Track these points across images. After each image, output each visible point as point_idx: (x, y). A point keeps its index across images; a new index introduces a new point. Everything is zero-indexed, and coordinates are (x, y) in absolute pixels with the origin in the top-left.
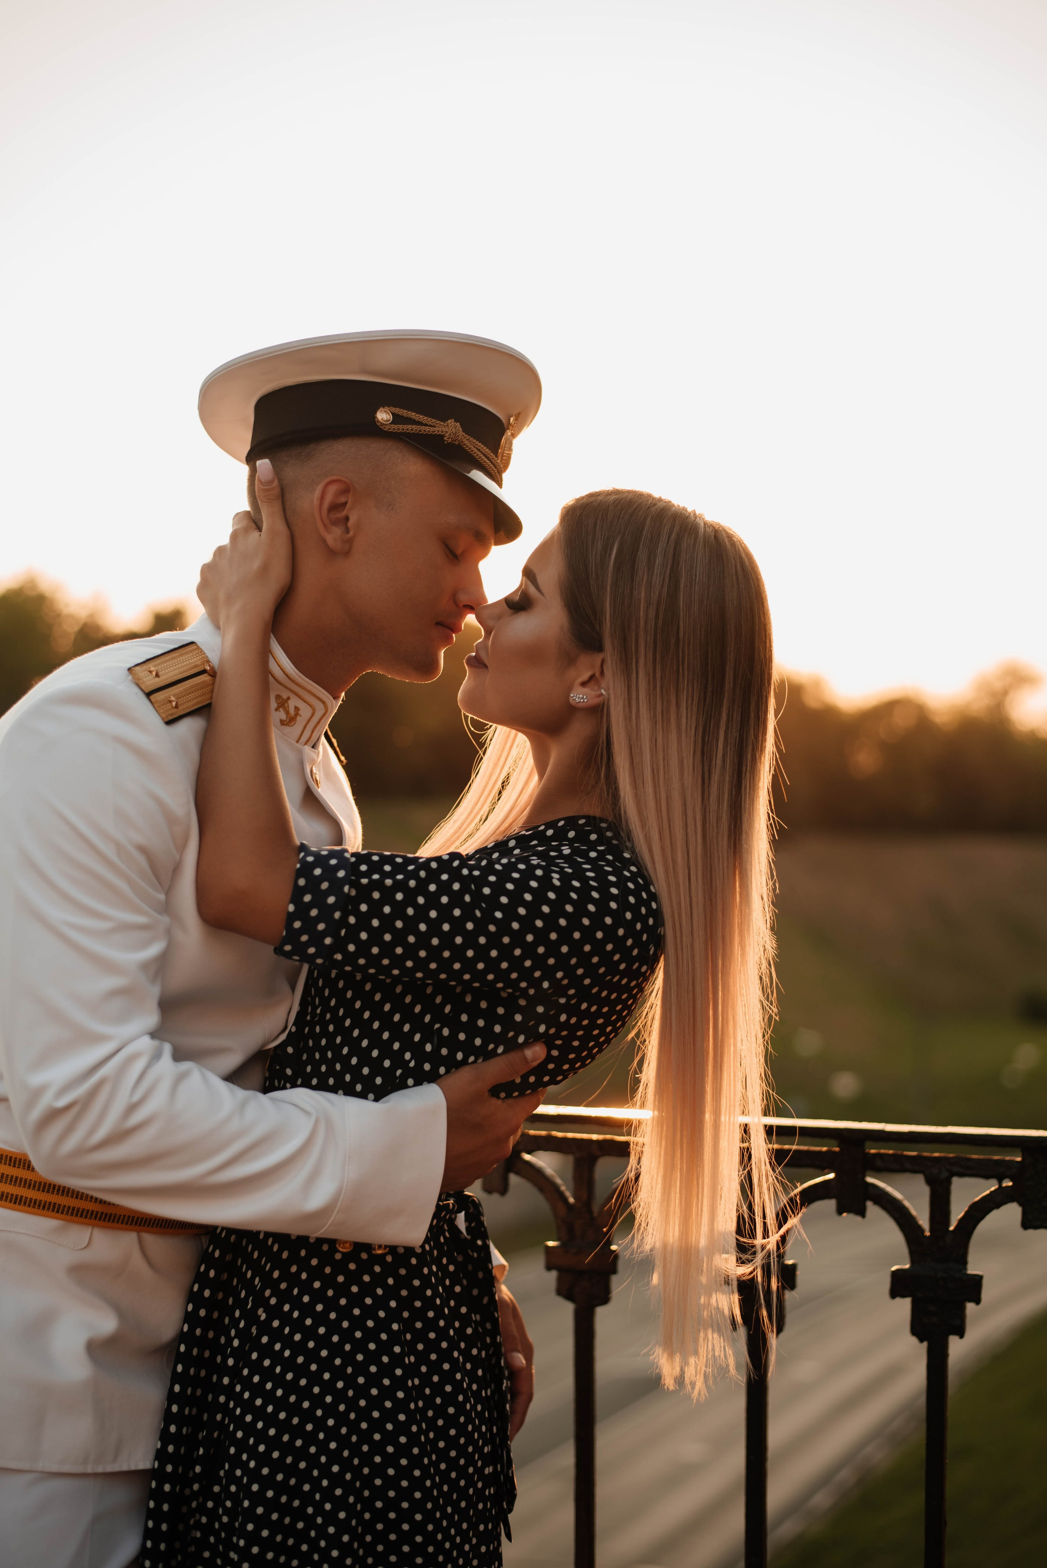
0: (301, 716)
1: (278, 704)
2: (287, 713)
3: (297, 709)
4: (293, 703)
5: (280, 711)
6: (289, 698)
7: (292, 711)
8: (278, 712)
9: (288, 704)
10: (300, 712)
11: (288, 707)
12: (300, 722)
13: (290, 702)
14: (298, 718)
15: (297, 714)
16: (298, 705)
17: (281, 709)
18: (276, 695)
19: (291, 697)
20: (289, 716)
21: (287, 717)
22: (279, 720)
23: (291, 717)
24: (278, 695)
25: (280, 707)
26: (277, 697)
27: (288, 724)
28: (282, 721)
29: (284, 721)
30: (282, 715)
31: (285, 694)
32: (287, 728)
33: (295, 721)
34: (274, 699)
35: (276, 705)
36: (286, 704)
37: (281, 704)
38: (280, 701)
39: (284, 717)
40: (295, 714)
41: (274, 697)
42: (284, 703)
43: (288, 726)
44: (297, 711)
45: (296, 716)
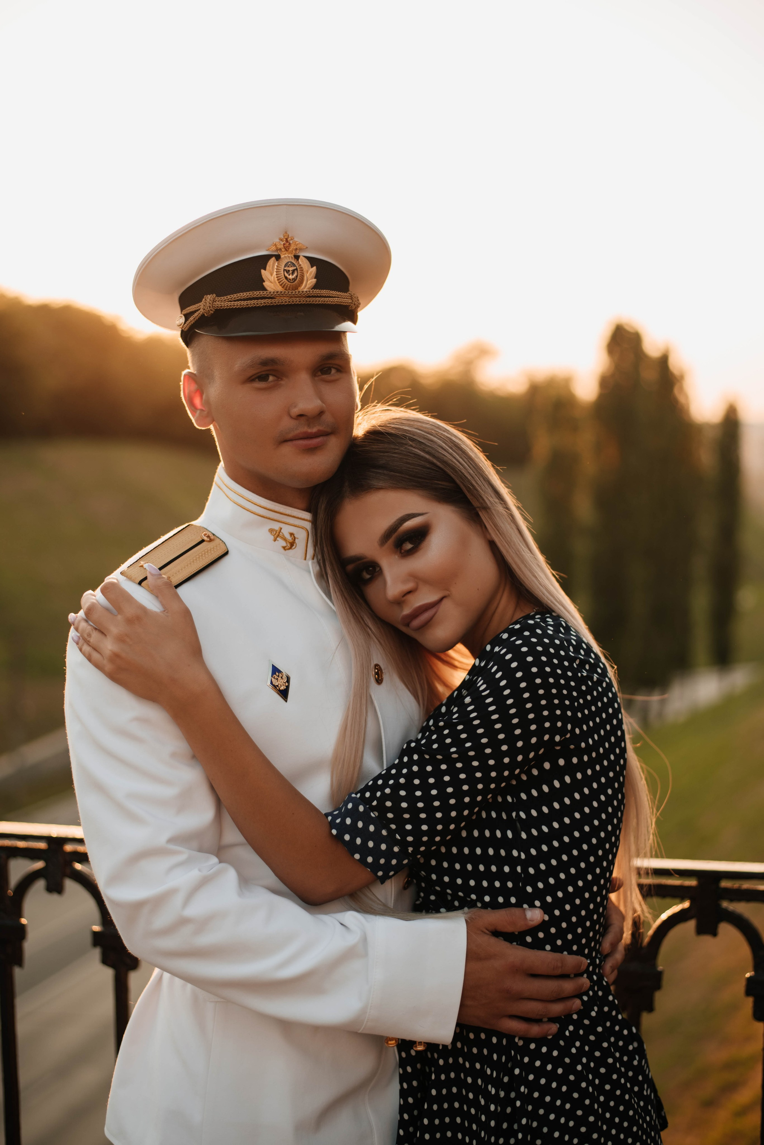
0: (298, 538)
1: (274, 535)
2: (285, 539)
3: (292, 534)
4: (286, 530)
5: (278, 541)
6: (281, 529)
7: (288, 537)
8: (276, 541)
10: (296, 536)
11: (283, 535)
12: (301, 543)
13: (282, 531)
14: (296, 540)
16: (292, 531)
17: (278, 539)
18: (269, 530)
19: (282, 527)
20: (287, 542)
21: (286, 543)
22: (281, 548)
23: (290, 543)
24: (270, 529)
25: (277, 537)
26: (271, 531)
27: (290, 548)
28: (284, 548)
29: (286, 547)
30: (281, 543)
31: (276, 526)
32: (291, 552)
33: (295, 545)
34: (269, 534)
35: (272, 537)
36: (281, 533)
37: (277, 535)
38: (275, 532)
39: (284, 544)
40: (292, 539)
41: (268, 532)
42: (279, 533)
43: (291, 550)
44: (292, 536)
45: (295, 540)
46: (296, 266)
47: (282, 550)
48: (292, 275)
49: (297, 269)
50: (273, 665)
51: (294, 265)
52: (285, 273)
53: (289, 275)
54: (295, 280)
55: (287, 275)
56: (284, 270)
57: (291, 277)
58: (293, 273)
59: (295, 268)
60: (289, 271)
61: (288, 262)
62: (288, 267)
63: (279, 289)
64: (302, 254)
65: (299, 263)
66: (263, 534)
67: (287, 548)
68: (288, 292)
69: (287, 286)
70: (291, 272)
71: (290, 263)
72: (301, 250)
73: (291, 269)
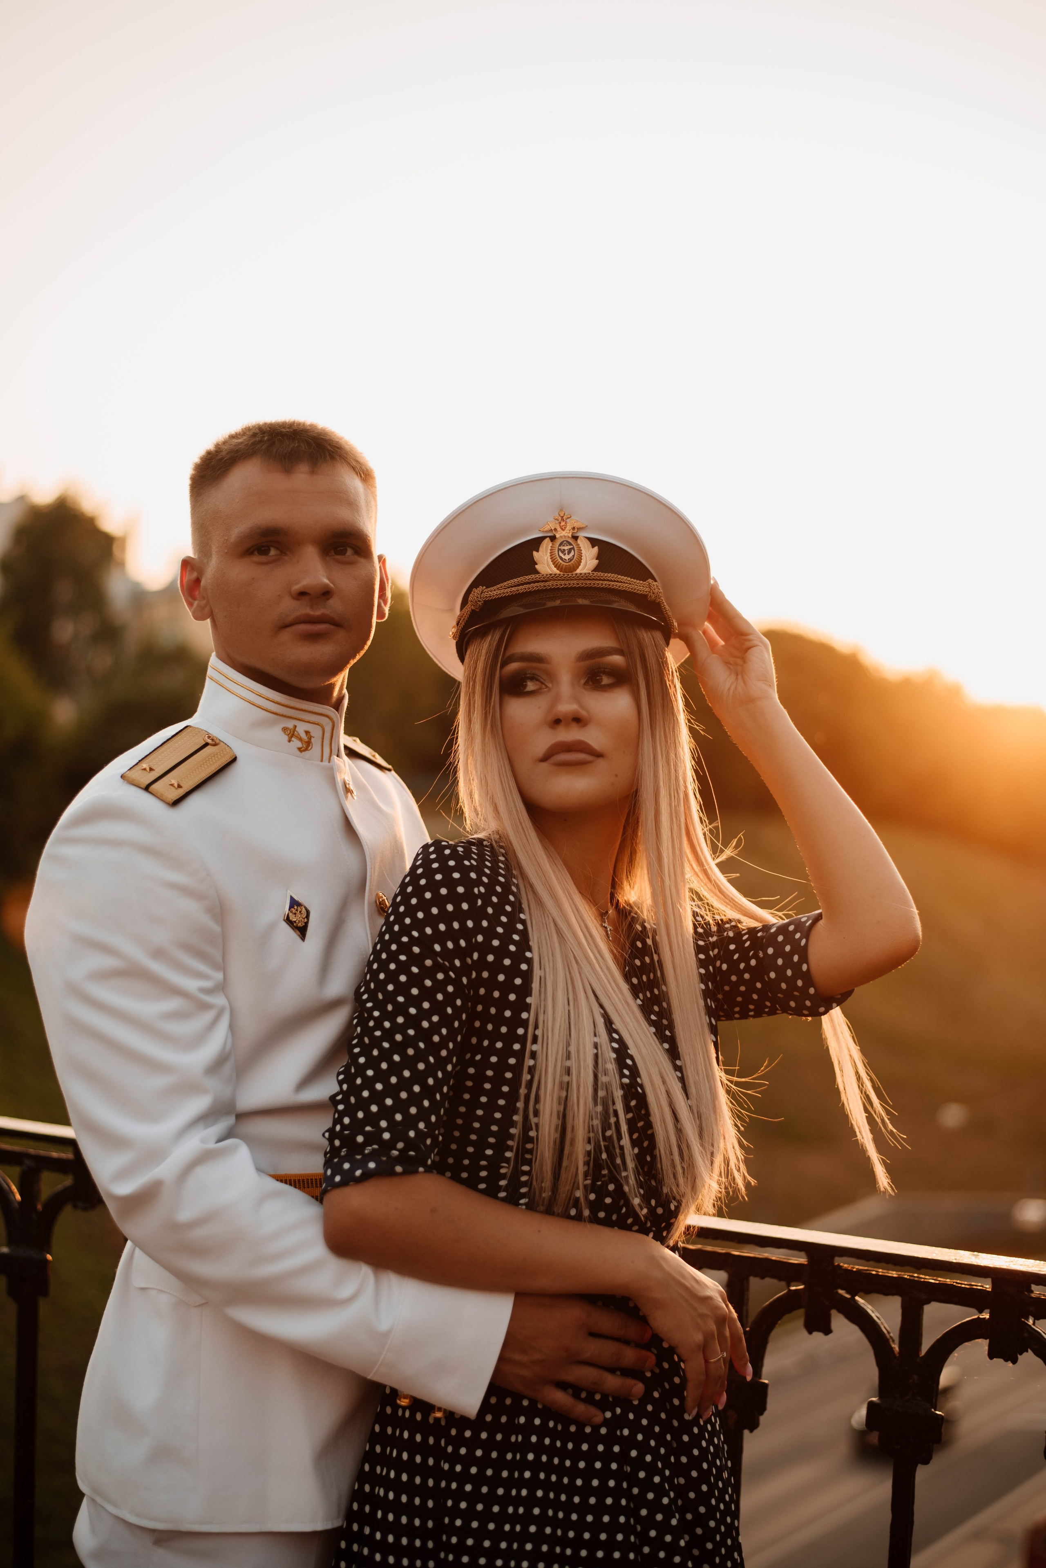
0: (314, 737)
1: (288, 735)
3: (307, 732)
4: (301, 728)
5: (293, 741)
6: (295, 727)
7: (303, 736)
8: (291, 742)
9: (297, 732)
10: (312, 734)
11: (299, 734)
12: (316, 742)
13: (297, 729)
14: (313, 739)
15: (310, 738)
16: (307, 729)
17: (293, 739)
19: (296, 725)
21: (302, 743)
22: (297, 749)
23: (306, 742)
24: (284, 728)
25: (292, 737)
26: (285, 729)
27: (306, 749)
28: (299, 749)
29: (301, 748)
30: (297, 743)
31: (290, 724)
32: (307, 754)
33: (311, 745)
34: (282, 733)
35: (287, 738)
36: (295, 732)
37: (291, 734)
38: (289, 732)
39: (299, 744)
40: (308, 738)
41: (281, 731)
42: (294, 732)
43: (307, 751)
44: (308, 734)
45: (310, 739)
46: (572, 545)
47: (298, 752)
48: (568, 554)
49: (573, 548)
50: (291, 896)
51: (571, 544)
52: (560, 552)
53: (565, 555)
54: (571, 560)
55: (561, 554)
56: (559, 550)
57: (567, 557)
58: (569, 553)
59: (572, 547)
60: (564, 550)
61: (564, 541)
62: (564, 546)
63: (555, 571)
64: (582, 534)
65: (577, 542)
66: (276, 734)
67: (303, 749)
68: (564, 575)
69: (562, 567)
70: (566, 552)
71: (565, 542)
72: (579, 529)
73: (566, 548)
